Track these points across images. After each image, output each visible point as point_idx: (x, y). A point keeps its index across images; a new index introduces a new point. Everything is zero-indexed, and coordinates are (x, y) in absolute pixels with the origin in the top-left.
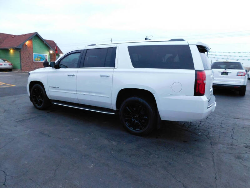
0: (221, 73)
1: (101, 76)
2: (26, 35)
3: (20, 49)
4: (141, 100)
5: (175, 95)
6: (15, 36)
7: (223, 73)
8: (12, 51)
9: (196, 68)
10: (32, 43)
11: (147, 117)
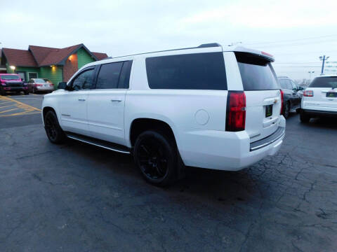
0: (325, 95)
1: (113, 101)
2: (70, 48)
3: (62, 66)
4: (157, 135)
5: (199, 129)
6: (58, 50)
7: (328, 94)
8: (54, 68)
9: (230, 88)
10: (77, 58)
11: (165, 161)
